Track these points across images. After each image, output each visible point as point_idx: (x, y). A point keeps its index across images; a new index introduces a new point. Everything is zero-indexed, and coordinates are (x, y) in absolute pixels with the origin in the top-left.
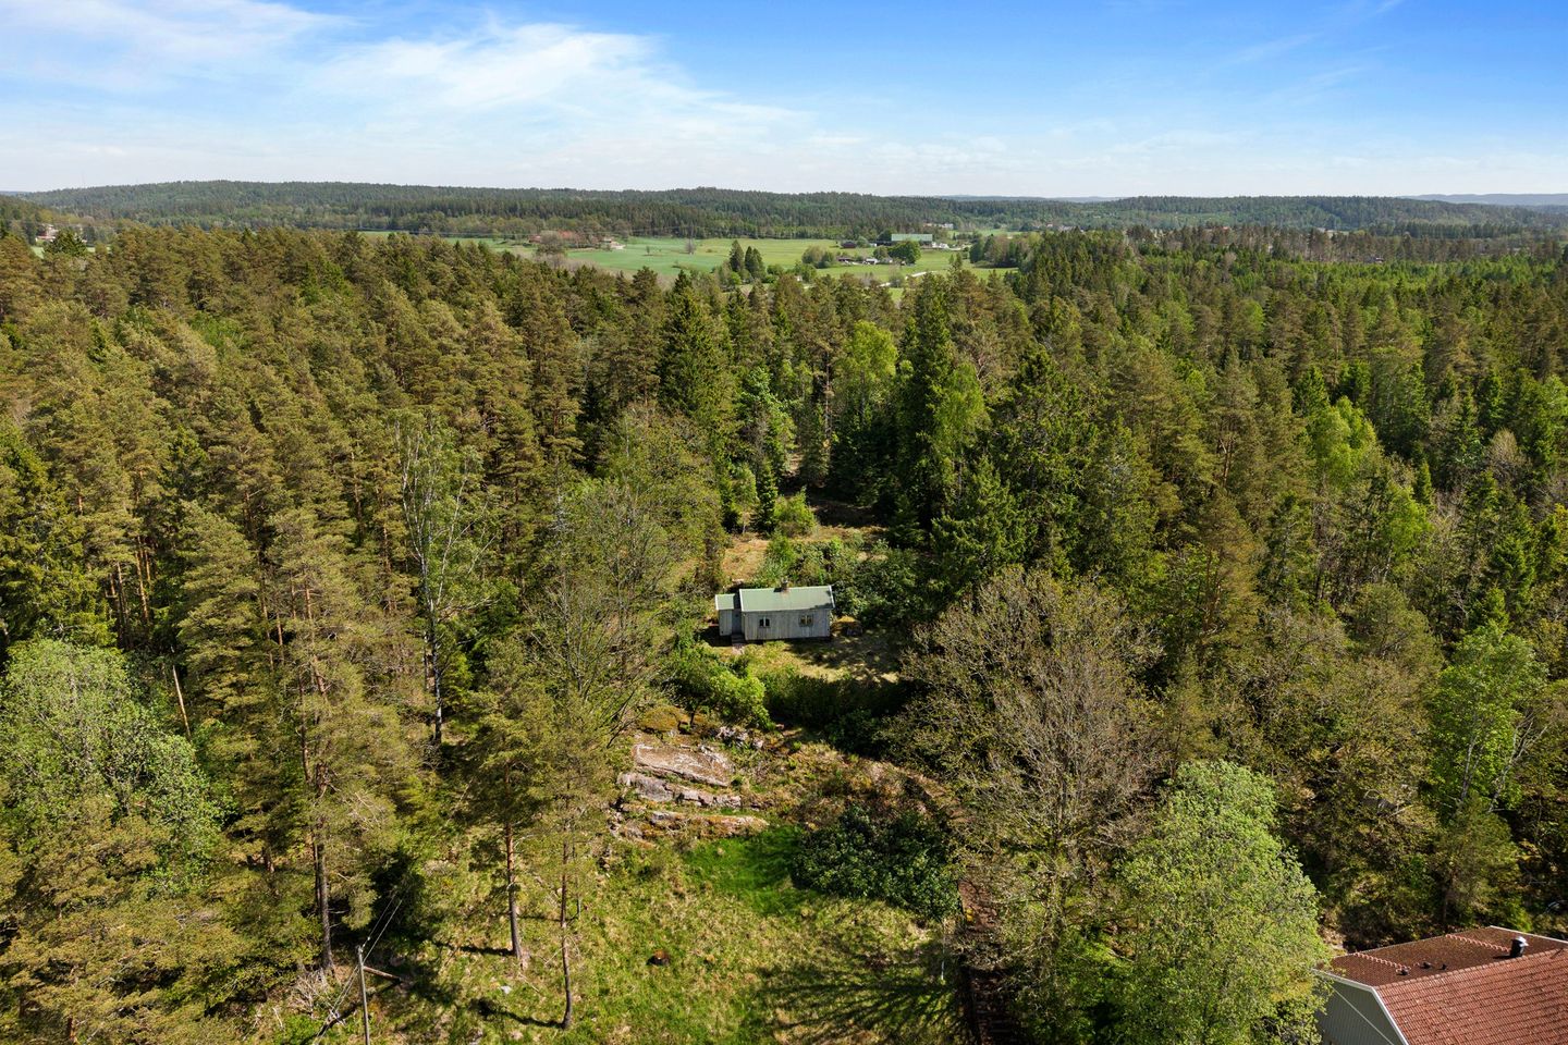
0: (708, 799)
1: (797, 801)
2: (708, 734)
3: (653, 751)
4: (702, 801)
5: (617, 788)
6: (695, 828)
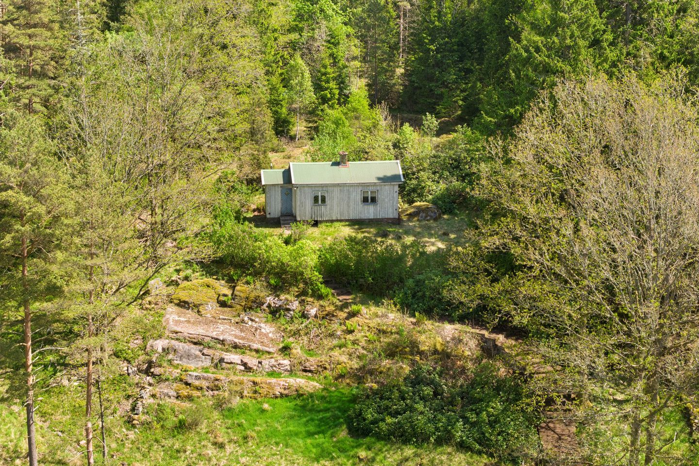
0: (252, 362)
1: (355, 364)
2: (253, 305)
3: (188, 322)
4: (245, 364)
5: (147, 354)
6: (238, 388)
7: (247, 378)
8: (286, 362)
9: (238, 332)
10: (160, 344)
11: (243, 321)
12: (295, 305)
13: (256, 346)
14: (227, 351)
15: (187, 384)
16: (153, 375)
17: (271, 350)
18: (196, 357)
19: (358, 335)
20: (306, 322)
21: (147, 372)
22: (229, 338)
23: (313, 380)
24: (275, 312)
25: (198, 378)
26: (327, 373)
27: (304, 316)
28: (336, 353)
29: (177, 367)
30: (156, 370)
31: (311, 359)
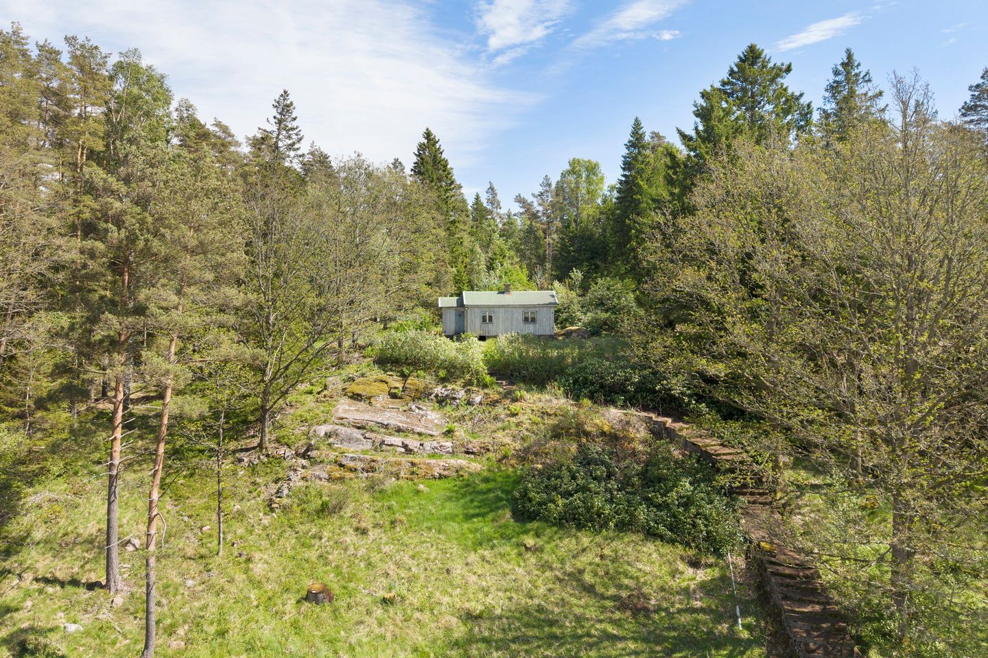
0: (413, 443)
4: (405, 446)
5: (308, 438)
7: (406, 460)
8: (449, 444)
9: (404, 418)
10: (322, 430)
11: (410, 409)
12: (461, 394)
13: (418, 430)
14: (390, 434)
15: (341, 465)
16: (309, 458)
17: (434, 433)
18: (358, 440)
19: (521, 418)
20: (471, 409)
21: (304, 456)
22: (393, 422)
23: (475, 461)
24: (441, 401)
25: (353, 459)
26: (490, 455)
27: (469, 403)
28: (500, 434)
29: (335, 450)
30: (313, 454)
31: (474, 441)
